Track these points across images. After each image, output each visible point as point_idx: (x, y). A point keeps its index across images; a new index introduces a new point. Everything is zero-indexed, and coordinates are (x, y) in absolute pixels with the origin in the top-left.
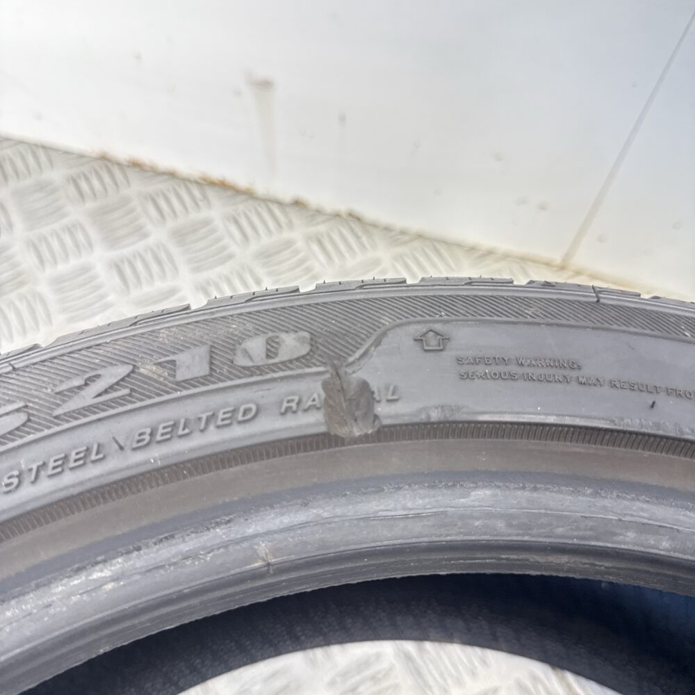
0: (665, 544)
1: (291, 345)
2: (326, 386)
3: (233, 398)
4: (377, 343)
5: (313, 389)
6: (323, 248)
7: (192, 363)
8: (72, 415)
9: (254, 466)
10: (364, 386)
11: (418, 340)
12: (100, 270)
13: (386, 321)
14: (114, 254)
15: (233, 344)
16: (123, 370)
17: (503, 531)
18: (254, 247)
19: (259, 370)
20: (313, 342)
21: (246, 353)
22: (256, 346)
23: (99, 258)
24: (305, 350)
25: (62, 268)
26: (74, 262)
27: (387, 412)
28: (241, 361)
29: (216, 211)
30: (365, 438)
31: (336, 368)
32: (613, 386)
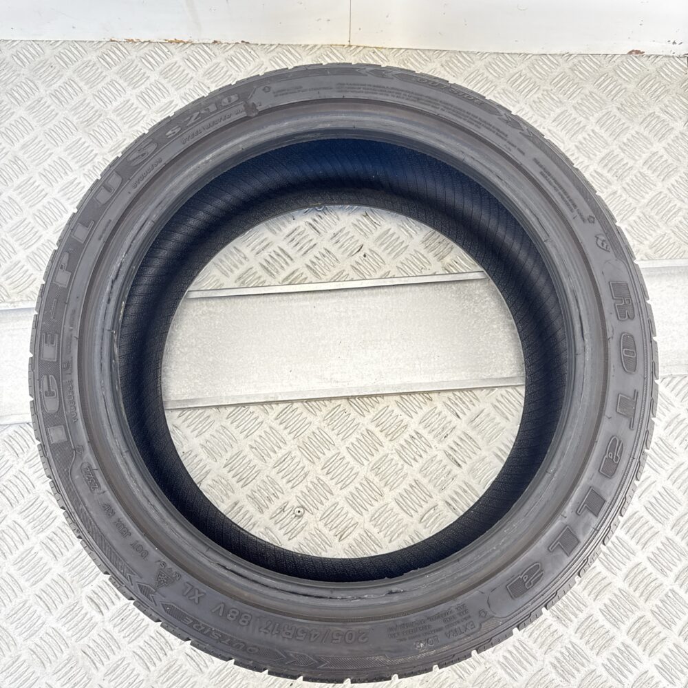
0: (329, 125)
1: (234, 98)
2: (244, 106)
3: (224, 113)
4: (254, 93)
5: (242, 107)
6: (234, 63)
7: (212, 108)
8: (190, 125)
9: (234, 128)
10: (254, 104)
11: (264, 90)
12: (133, 100)
13: (255, 87)
14: (137, 91)
15: (220, 101)
16: (198, 113)
17: (292, 131)
18: (201, 71)
19: (228, 106)
20: (239, 96)
21: (224, 103)
22: (226, 100)
23: (131, 94)
24: (237, 98)
25: (115, 104)
26: (120, 100)
27: (260, 108)
28: (223, 105)
29: (177, 56)
30: (256, 116)
31: (246, 101)
32: (310, 90)
